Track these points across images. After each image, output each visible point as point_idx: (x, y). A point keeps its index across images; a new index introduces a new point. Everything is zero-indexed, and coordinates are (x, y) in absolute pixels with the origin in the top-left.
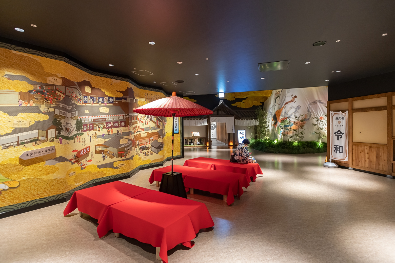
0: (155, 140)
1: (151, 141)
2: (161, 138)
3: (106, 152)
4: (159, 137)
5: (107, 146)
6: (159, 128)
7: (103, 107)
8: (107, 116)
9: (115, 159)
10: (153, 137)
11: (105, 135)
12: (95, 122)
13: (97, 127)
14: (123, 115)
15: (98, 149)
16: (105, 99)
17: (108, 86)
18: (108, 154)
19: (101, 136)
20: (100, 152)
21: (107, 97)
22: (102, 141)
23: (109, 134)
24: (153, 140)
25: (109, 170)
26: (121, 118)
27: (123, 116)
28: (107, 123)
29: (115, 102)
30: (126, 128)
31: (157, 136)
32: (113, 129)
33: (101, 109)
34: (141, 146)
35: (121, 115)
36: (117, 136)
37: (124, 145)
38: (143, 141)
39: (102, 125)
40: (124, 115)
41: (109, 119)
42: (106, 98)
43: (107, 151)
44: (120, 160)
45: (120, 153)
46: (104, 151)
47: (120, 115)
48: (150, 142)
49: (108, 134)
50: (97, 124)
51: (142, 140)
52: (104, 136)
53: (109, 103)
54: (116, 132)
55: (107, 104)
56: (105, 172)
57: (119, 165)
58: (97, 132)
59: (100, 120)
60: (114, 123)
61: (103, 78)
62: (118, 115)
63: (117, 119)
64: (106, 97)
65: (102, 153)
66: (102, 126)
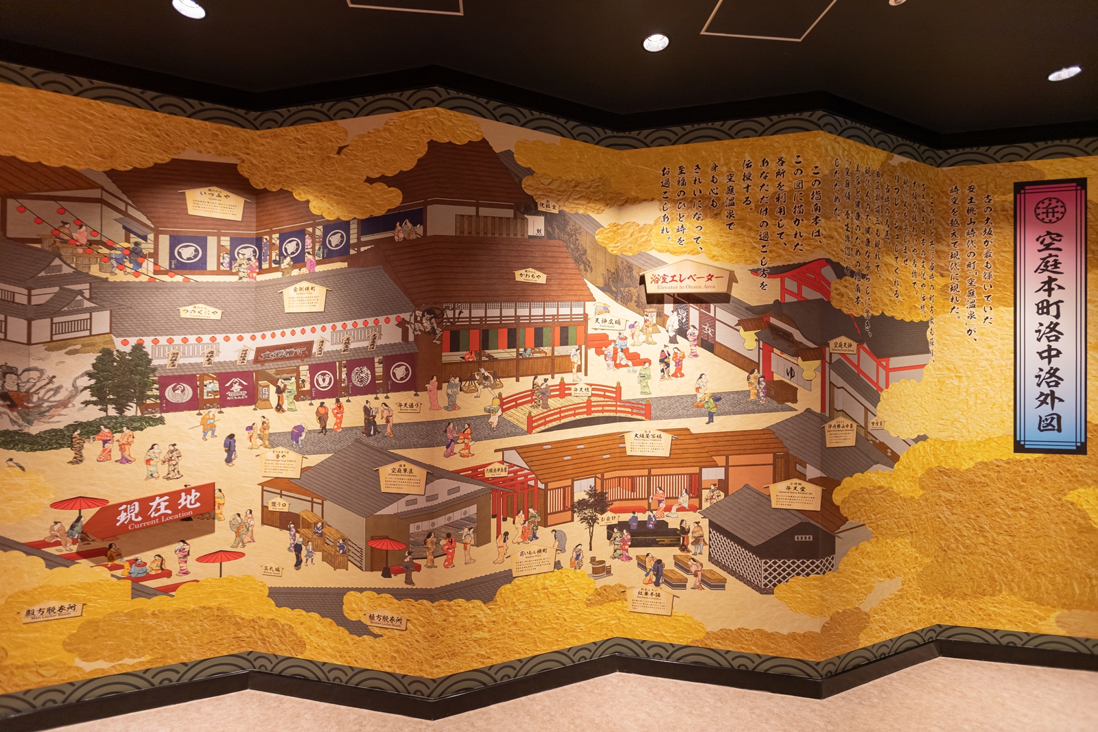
0: (747, 486)
1: (705, 493)
2: (802, 477)
3: (308, 525)
4: (786, 469)
5: (313, 495)
6: (781, 402)
7: (298, 285)
8: (318, 327)
9: (352, 576)
10: (727, 468)
11: (304, 434)
12: (263, 363)
13: (273, 389)
14: (403, 316)
15: (274, 504)
16: (308, 241)
17: (322, 165)
18: (319, 541)
19: (289, 437)
20: (283, 521)
21: (319, 224)
22: (291, 464)
23: (324, 428)
24: (723, 485)
25: (319, 627)
26: (390, 334)
27: (402, 324)
28: (314, 369)
29: (360, 244)
30: (415, 400)
31: (769, 458)
32: (343, 400)
33: (289, 293)
34: (626, 517)
35: (387, 321)
36: (366, 445)
37: (403, 501)
38: (641, 483)
39: (293, 379)
40: (406, 316)
41: (328, 347)
42: (313, 235)
43: (312, 520)
44: (379, 591)
45: (379, 545)
46: (297, 516)
47: (382, 319)
48: (699, 496)
49: (318, 427)
50: (272, 372)
51: (633, 478)
52: (302, 438)
53: (329, 256)
54: (360, 421)
55: (319, 263)
56: (301, 631)
57: (371, 617)
58: (271, 414)
59: (283, 352)
60: (351, 365)
61: (301, 127)
62: (371, 321)
63: (366, 344)
64: (314, 226)
65: (289, 530)
66: (291, 385)
